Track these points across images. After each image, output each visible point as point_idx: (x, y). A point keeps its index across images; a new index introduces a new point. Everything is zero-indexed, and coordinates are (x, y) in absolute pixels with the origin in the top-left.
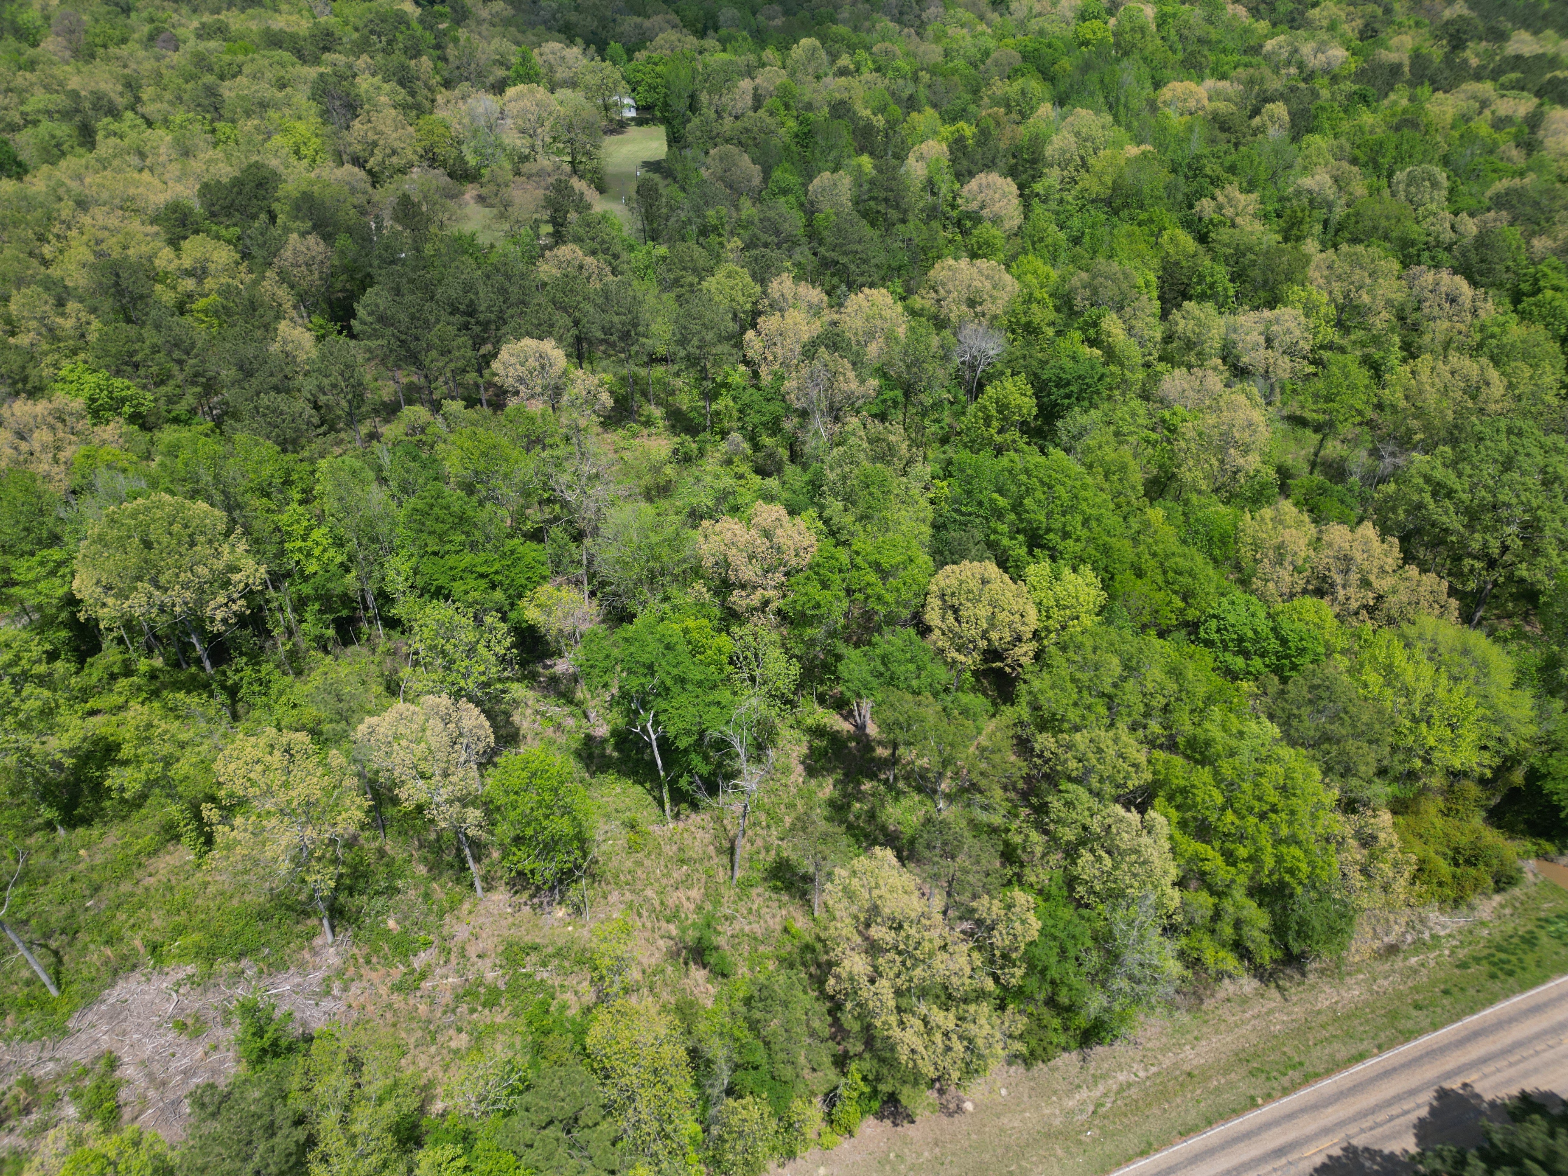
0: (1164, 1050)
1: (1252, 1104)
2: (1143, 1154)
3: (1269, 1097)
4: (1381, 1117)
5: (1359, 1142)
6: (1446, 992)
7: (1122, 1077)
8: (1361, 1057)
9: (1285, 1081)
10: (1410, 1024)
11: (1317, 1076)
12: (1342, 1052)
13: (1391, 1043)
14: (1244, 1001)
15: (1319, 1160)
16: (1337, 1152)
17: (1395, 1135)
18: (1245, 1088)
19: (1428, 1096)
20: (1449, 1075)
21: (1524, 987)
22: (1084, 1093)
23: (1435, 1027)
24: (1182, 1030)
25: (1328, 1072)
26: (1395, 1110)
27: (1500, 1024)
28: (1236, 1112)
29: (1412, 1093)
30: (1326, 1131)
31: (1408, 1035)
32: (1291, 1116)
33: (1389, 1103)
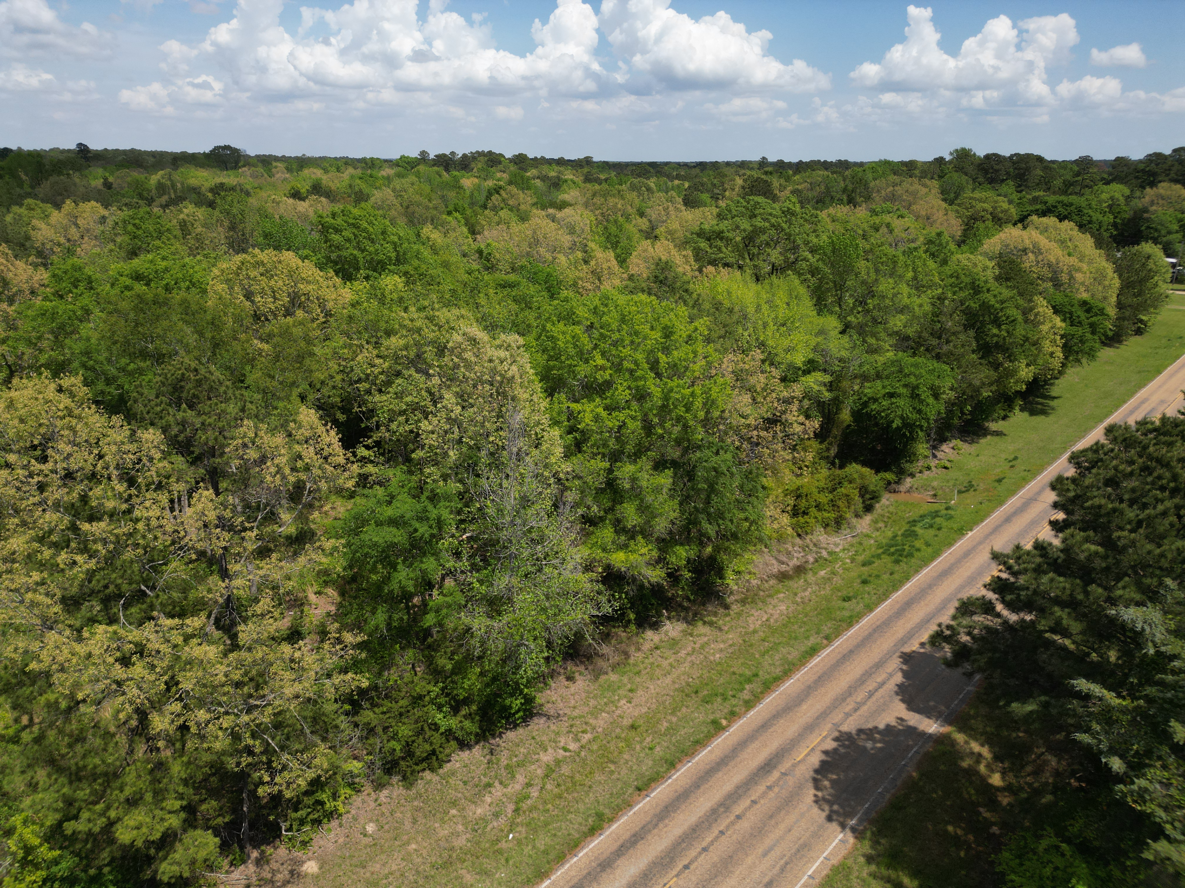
0: (595, 713)
1: (717, 728)
2: (593, 831)
3: (733, 716)
4: (860, 696)
5: (850, 726)
6: (865, 582)
7: (546, 758)
8: (813, 651)
9: (746, 695)
10: (847, 614)
11: (778, 680)
13: (837, 633)
14: (674, 644)
15: (815, 760)
16: (830, 745)
17: (882, 708)
18: (701, 716)
19: (895, 663)
20: (904, 641)
21: (926, 562)
22: (498, 791)
23: (870, 608)
24: (611, 688)
25: (787, 673)
26: (871, 685)
28: (699, 744)
29: (879, 665)
30: (810, 728)
31: (850, 622)
32: (765, 726)
33: (861, 681)
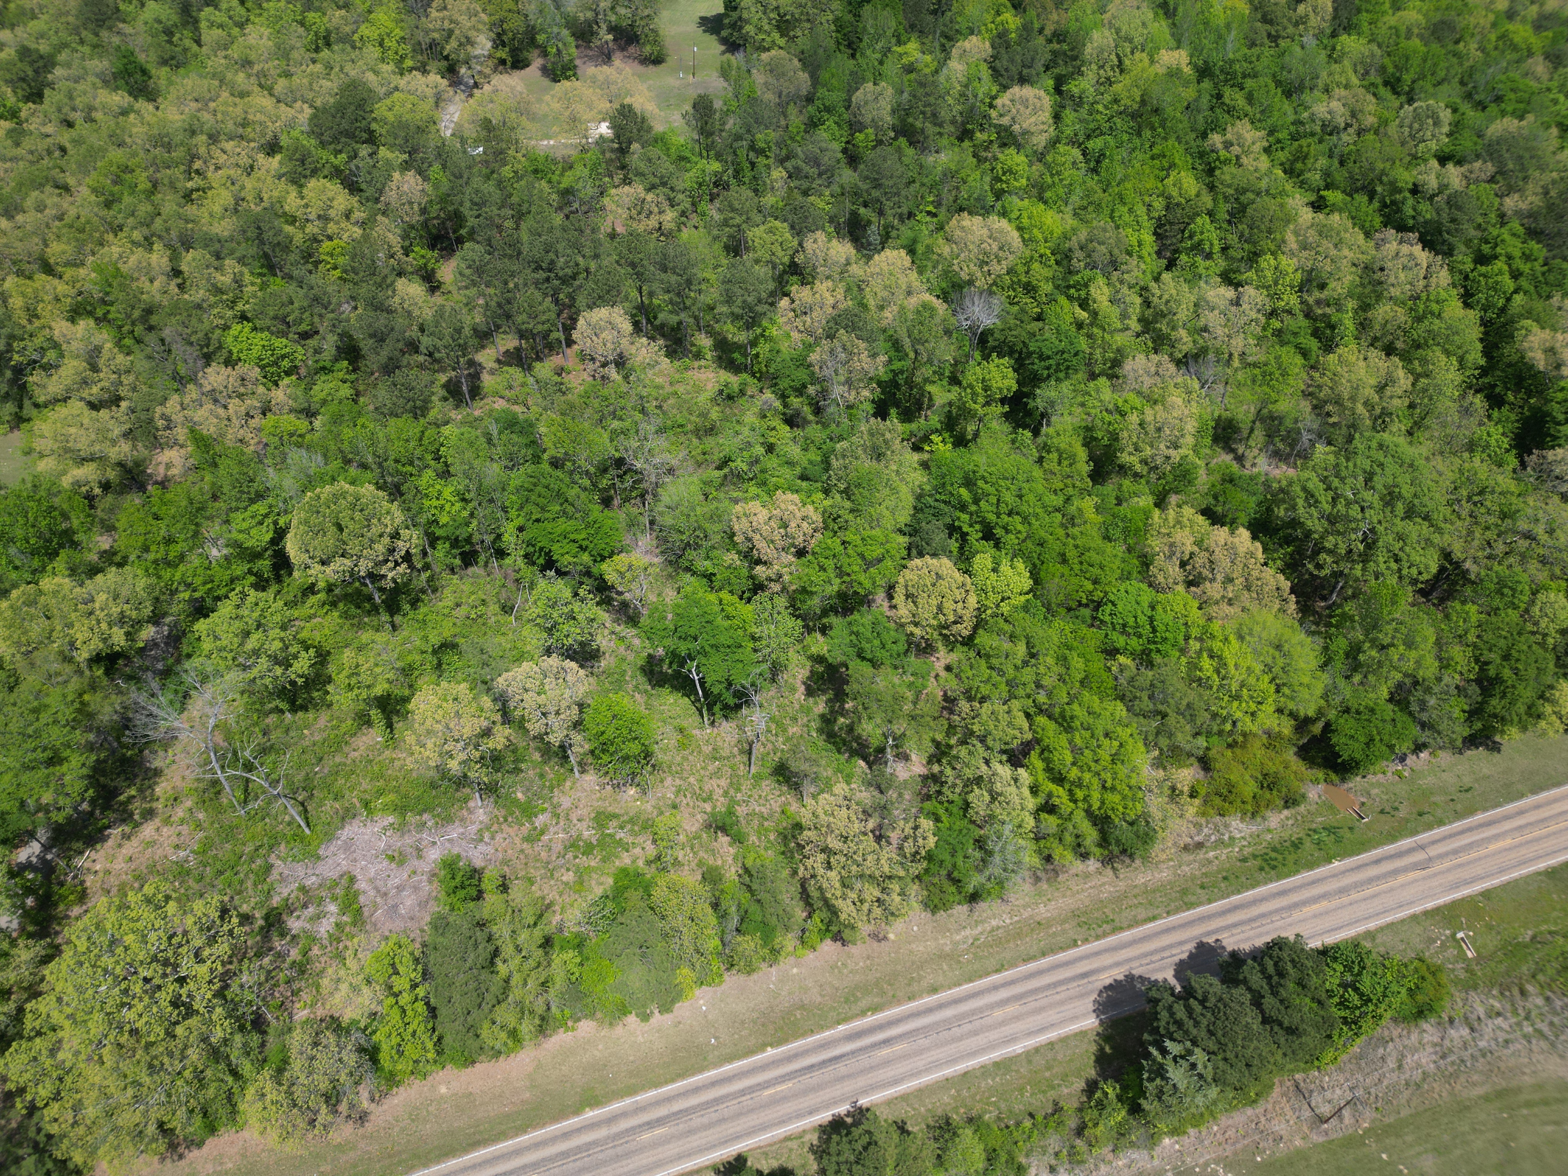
0: (1025, 907)
1: (1074, 944)
2: (997, 971)
3: (1086, 941)
4: (1155, 958)
5: (1136, 972)
6: (1225, 878)
7: (994, 923)
8: (1154, 918)
9: (1100, 931)
10: (1193, 899)
11: (1121, 929)
12: (1142, 913)
13: (1177, 910)
14: (1087, 876)
15: (1108, 982)
16: (1121, 977)
17: (1162, 969)
18: (1072, 934)
19: (1191, 946)
20: (1209, 934)
21: (1279, 877)
22: (968, 932)
23: (1210, 901)
24: (1040, 894)
25: (1130, 927)
26: (1166, 954)
27: (1255, 902)
28: (1062, 949)
29: (1181, 943)
30: (1117, 964)
31: (1190, 906)
32: (1097, 954)
33: (1164, 949)
